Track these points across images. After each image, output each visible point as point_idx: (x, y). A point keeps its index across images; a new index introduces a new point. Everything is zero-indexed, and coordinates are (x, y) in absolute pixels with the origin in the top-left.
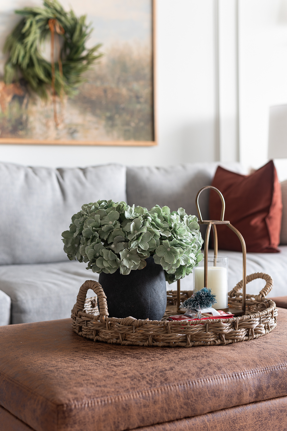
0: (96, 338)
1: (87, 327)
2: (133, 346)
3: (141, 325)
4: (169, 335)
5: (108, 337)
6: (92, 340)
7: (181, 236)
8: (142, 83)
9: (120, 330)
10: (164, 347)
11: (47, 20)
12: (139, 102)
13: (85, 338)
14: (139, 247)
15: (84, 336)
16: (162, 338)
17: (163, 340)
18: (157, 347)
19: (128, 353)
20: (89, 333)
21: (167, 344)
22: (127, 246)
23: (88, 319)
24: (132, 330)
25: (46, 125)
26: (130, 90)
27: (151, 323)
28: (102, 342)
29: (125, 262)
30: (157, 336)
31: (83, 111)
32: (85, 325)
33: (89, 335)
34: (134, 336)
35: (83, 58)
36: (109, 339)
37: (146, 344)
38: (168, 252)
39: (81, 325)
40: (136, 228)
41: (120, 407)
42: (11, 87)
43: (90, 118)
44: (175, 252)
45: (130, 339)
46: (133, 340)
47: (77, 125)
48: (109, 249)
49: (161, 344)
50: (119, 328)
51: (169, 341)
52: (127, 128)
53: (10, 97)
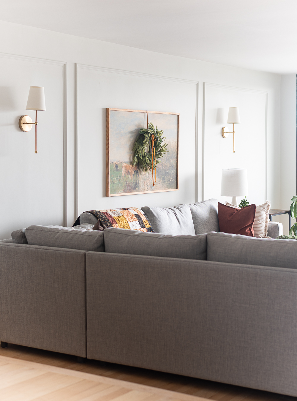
8: (173, 159)
12: (173, 169)
25: (144, 184)
26: (170, 164)
53: (134, 172)
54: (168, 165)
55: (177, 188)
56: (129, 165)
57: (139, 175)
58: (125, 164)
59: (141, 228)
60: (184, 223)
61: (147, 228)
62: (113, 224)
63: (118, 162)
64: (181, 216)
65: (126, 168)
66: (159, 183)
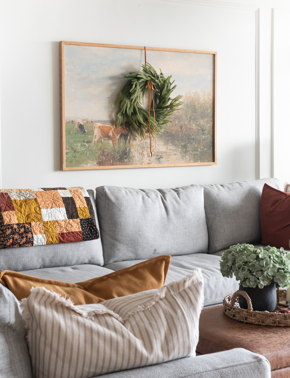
0: (245, 321)
1: (239, 315)
2: (268, 327)
3: (272, 316)
4: (287, 321)
5: (253, 321)
6: (243, 322)
7: (287, 267)
8: (206, 119)
9: (261, 318)
10: (284, 327)
11: (146, 82)
12: (204, 134)
13: (238, 321)
14: (268, 274)
15: (237, 320)
16: (284, 322)
17: (284, 323)
18: (281, 327)
19: (269, 331)
20: (240, 318)
21: (286, 326)
22: (263, 274)
23: (239, 311)
24: (267, 317)
25: (142, 154)
26: (198, 125)
27: (278, 314)
28: (250, 323)
29: (262, 282)
30: (280, 321)
31: (166, 143)
32: (238, 314)
33: (240, 319)
34: (268, 321)
35: (167, 107)
36: (253, 322)
37: (275, 325)
38: (282, 276)
39: (234, 314)
40: (267, 264)
41: (278, 358)
42: (119, 128)
43: (171, 147)
44: (286, 276)
45: (266, 323)
46: (268, 323)
47: (162, 153)
48: (253, 275)
49: (283, 325)
50: (260, 317)
51: (286, 324)
52: (195, 153)
53: (119, 136)
54: (194, 126)
55: (214, 161)
56: (109, 125)
57: (131, 141)
58: (99, 124)
59: (67, 218)
60: (177, 213)
61: (81, 220)
62: (5, 211)
63: (84, 120)
64: (174, 202)
65: (102, 130)
66: (175, 153)
